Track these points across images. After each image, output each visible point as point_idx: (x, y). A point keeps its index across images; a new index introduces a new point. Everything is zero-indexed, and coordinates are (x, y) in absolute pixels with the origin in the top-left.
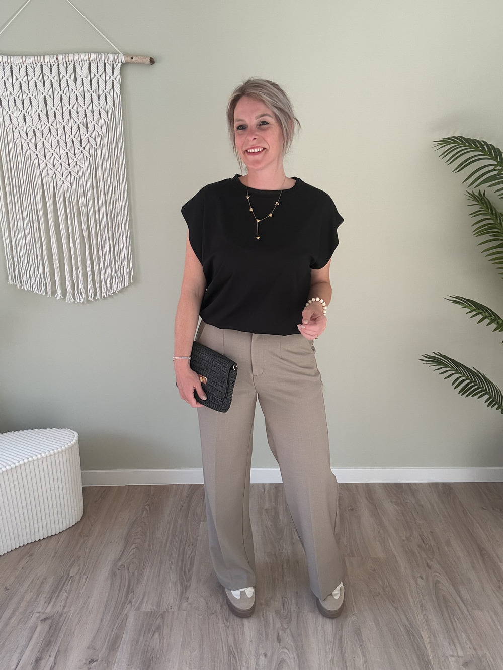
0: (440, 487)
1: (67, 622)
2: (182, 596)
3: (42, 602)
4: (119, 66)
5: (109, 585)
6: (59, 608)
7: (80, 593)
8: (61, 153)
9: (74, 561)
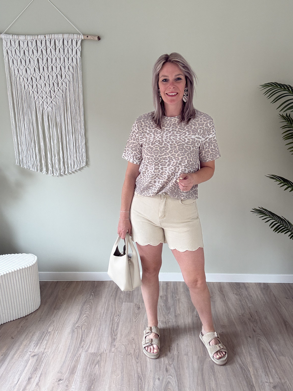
0: (262, 285)
1: (46, 358)
3: (33, 346)
4: (80, 41)
5: (71, 337)
6: (42, 350)
7: (54, 341)
8: (47, 91)
9: (51, 323)
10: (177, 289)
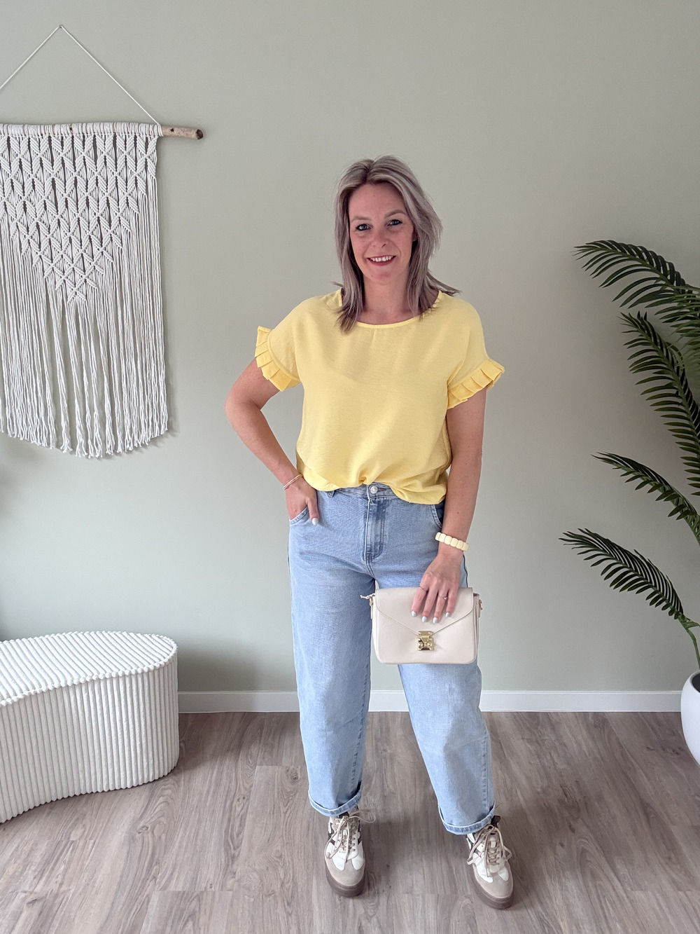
0: (590, 718)
1: (64, 906)
2: (227, 870)
3: (30, 877)
4: (155, 139)
5: (126, 854)
6: (53, 886)
7: (83, 865)
8: (74, 255)
9: (76, 820)
10: (388, 729)
